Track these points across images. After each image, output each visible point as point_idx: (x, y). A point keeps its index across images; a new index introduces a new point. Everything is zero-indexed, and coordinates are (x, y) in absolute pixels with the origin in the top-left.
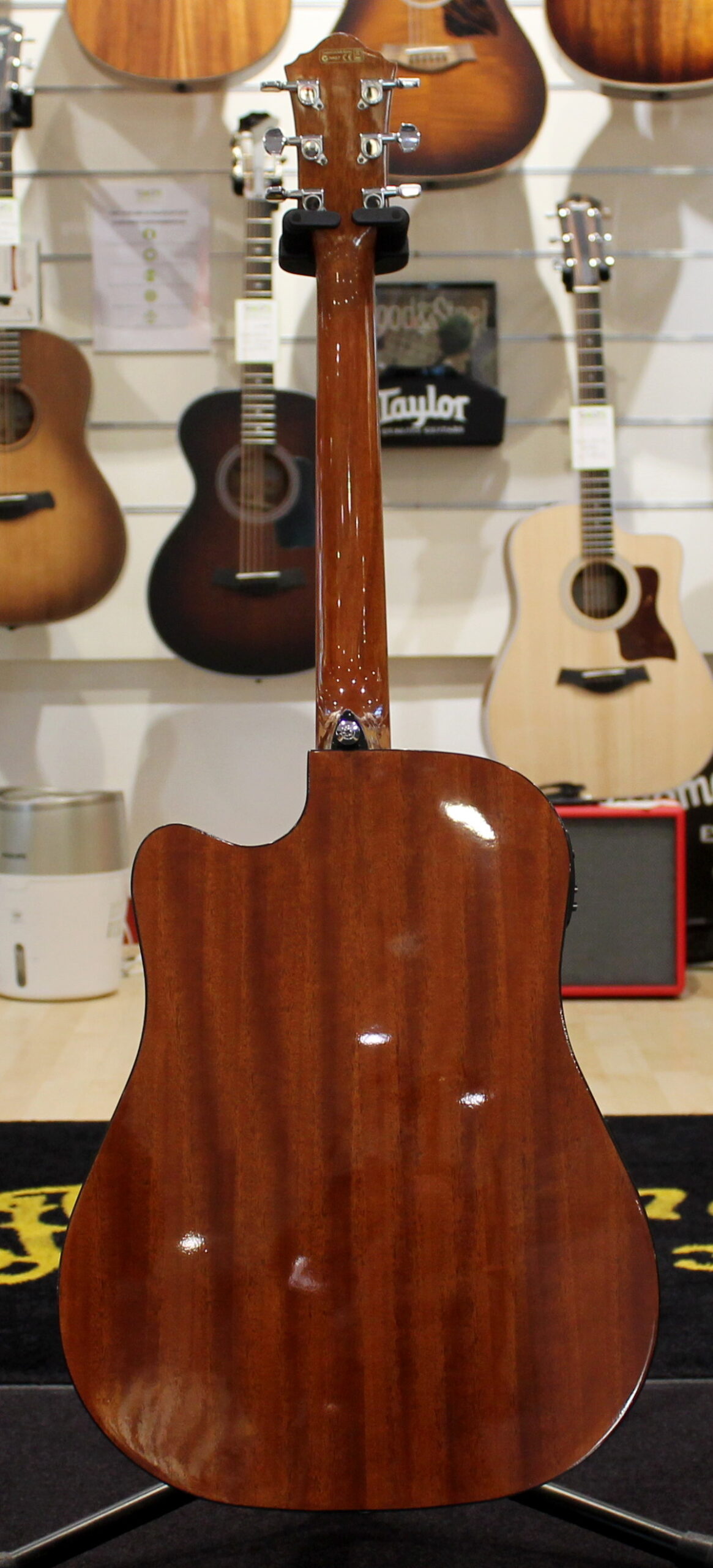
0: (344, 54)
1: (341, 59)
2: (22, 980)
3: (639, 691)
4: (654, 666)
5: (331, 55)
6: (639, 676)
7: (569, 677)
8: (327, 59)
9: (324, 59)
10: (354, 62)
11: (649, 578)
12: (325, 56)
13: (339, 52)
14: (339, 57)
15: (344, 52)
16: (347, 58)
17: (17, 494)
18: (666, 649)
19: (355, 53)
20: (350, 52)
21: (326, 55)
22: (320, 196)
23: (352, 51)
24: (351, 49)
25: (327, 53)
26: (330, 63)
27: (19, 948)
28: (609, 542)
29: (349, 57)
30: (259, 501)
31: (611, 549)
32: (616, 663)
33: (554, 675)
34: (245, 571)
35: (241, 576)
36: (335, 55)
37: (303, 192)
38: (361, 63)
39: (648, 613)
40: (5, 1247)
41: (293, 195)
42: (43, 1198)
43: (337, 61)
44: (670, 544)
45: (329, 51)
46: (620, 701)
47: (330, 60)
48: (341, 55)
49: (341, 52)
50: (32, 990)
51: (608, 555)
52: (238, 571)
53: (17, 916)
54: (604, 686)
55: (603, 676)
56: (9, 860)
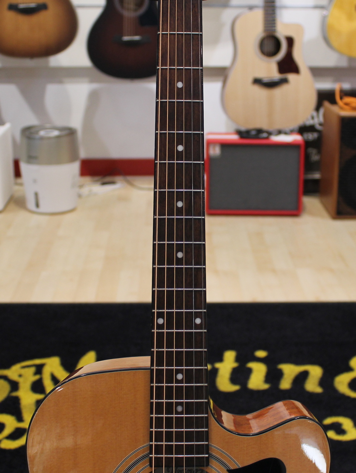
2: (37, 205)
4: (291, 77)
6: (285, 81)
7: (257, 81)
11: (290, 41)
17: (32, 3)
18: (295, 69)
27: (36, 195)
28: (273, 25)
30: (132, 6)
31: (273, 28)
32: (274, 74)
33: (250, 80)
34: (128, 36)
39: (289, 55)
40: (13, 414)
42: (33, 370)
44: (299, 27)
46: (277, 92)
50: (42, 209)
51: (274, 31)
52: (122, 36)
53: (35, 181)
54: (271, 85)
55: (270, 81)
56: (32, 159)
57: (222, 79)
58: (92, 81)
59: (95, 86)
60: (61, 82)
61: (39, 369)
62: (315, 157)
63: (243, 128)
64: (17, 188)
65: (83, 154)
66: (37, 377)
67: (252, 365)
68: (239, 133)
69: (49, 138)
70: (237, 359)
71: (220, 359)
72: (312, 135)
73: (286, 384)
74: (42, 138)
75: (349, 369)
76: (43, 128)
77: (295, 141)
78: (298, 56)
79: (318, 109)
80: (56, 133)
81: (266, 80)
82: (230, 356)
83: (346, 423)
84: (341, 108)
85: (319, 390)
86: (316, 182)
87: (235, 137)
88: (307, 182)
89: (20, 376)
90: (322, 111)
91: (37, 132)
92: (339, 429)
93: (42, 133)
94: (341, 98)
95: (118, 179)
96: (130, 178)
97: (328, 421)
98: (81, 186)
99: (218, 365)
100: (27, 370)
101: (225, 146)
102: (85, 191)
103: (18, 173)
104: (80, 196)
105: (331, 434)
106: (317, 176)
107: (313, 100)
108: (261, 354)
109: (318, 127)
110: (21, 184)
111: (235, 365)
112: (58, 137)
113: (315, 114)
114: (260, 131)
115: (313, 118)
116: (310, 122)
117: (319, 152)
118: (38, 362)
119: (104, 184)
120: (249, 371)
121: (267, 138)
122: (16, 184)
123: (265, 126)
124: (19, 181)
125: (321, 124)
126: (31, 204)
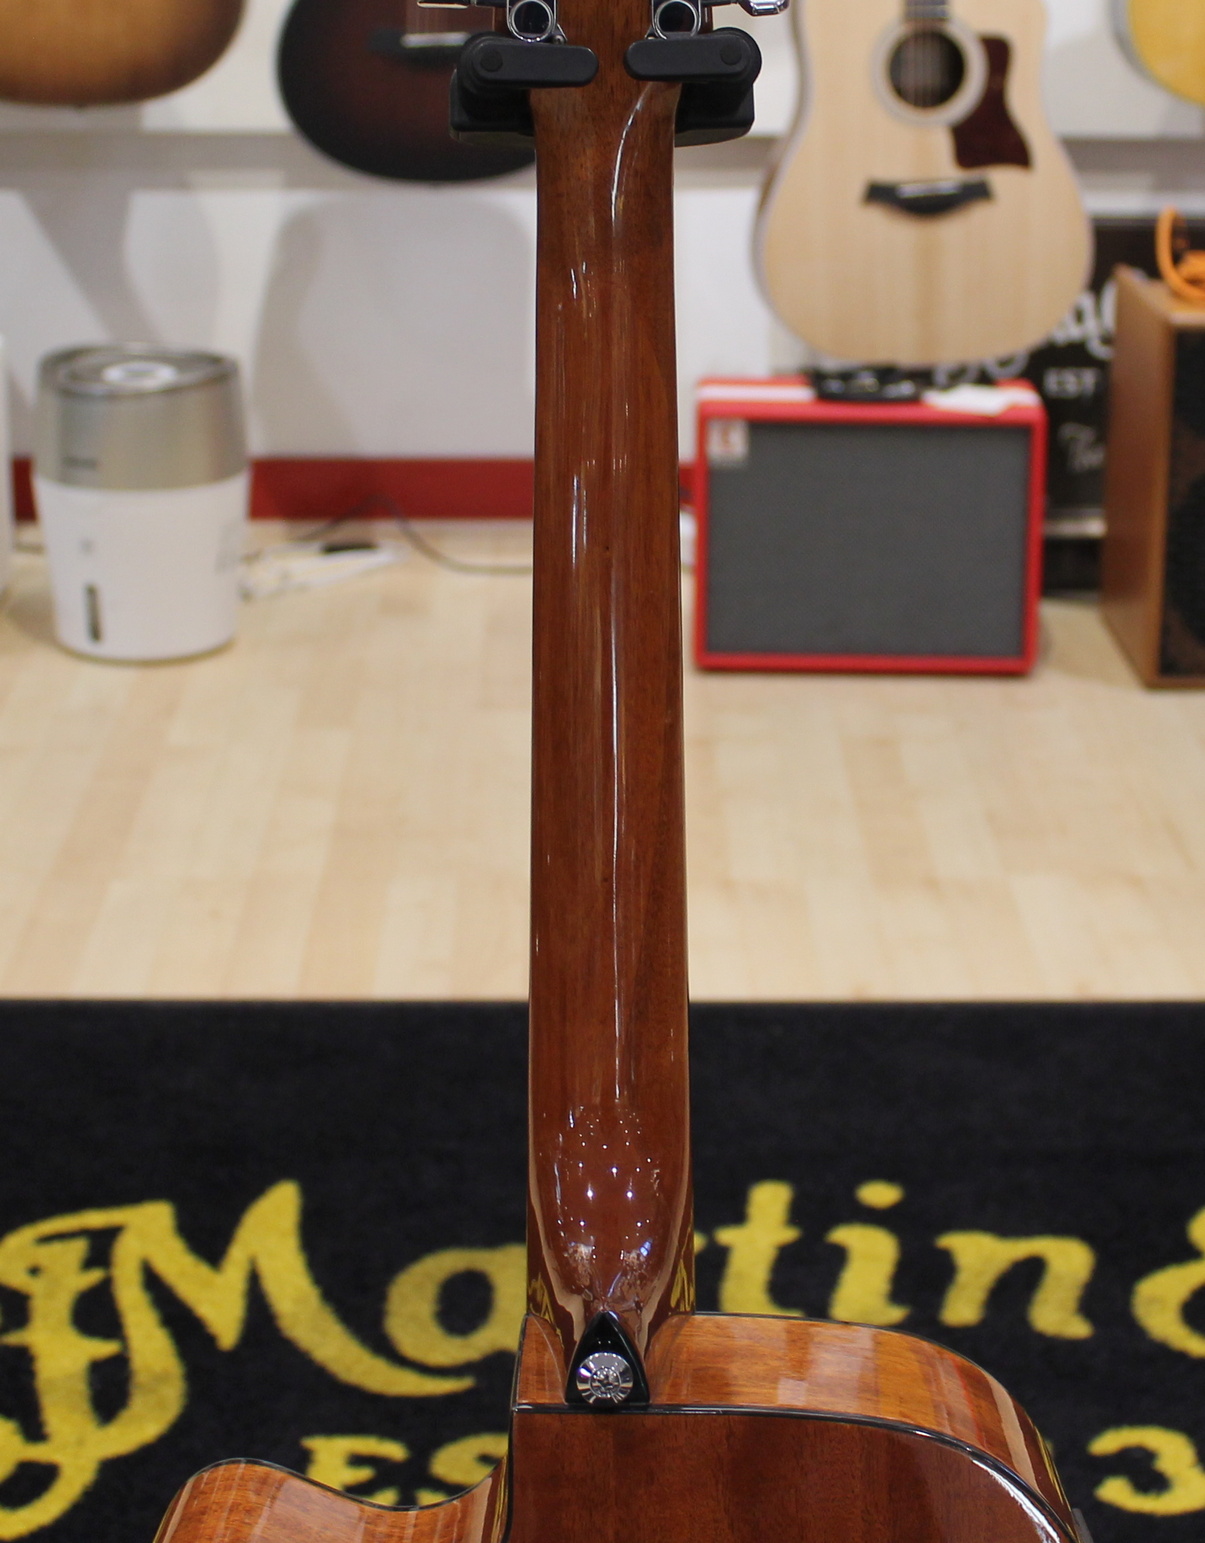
2: (95, 633)
3: (977, 217)
4: (1001, 178)
6: (978, 193)
7: (880, 194)
11: (998, 52)
18: (1016, 153)
27: (92, 593)
31: (940, 8)
32: (944, 172)
33: (856, 189)
34: (422, 31)
39: (994, 101)
40: (9, 1414)
42: (78, 1248)
46: (951, 230)
50: (110, 646)
51: (943, 18)
52: (404, 32)
53: (87, 546)
54: (929, 207)
55: (928, 194)
56: (75, 468)
57: (757, 176)
58: (293, 183)
59: (303, 199)
60: (182, 185)
61: (101, 1247)
62: (1087, 457)
63: (830, 363)
64: (21, 560)
65: (261, 440)
66: (95, 1276)
67: (845, 1235)
68: (815, 378)
69: (140, 396)
70: (797, 1214)
71: (737, 1215)
72: (1078, 376)
73: (963, 1307)
74: (113, 396)
75: (1185, 1253)
76: (121, 357)
77: (1014, 408)
78: (1026, 105)
79: (1097, 284)
80: (165, 375)
81: (909, 190)
82: (770, 1201)
83: (1171, 1449)
84: (1176, 295)
85: (1079, 1329)
86: (1088, 548)
87: (799, 396)
88: (1054, 548)
89: (34, 1271)
90: (1110, 296)
91: (96, 373)
92: (1144, 1472)
93: (114, 375)
94: (1177, 259)
95: (384, 530)
96: (421, 527)
97: (1107, 1443)
98: (252, 558)
99: (726, 1236)
100: (57, 1248)
101: (764, 426)
102: (265, 575)
103: (25, 509)
104: (246, 596)
105: (1116, 1492)
106: (1094, 527)
107: (1080, 254)
108: (880, 1194)
109: (1098, 349)
110: (37, 549)
111: (789, 1235)
112: (171, 391)
113: (1087, 302)
114: (887, 374)
115: (1079, 316)
116: (1070, 332)
117: (1102, 438)
118: (96, 1219)
119: (332, 549)
120: (838, 1257)
121: (914, 400)
122: (20, 547)
123: (906, 356)
124: (29, 534)
125: (1107, 340)
126: (72, 627)
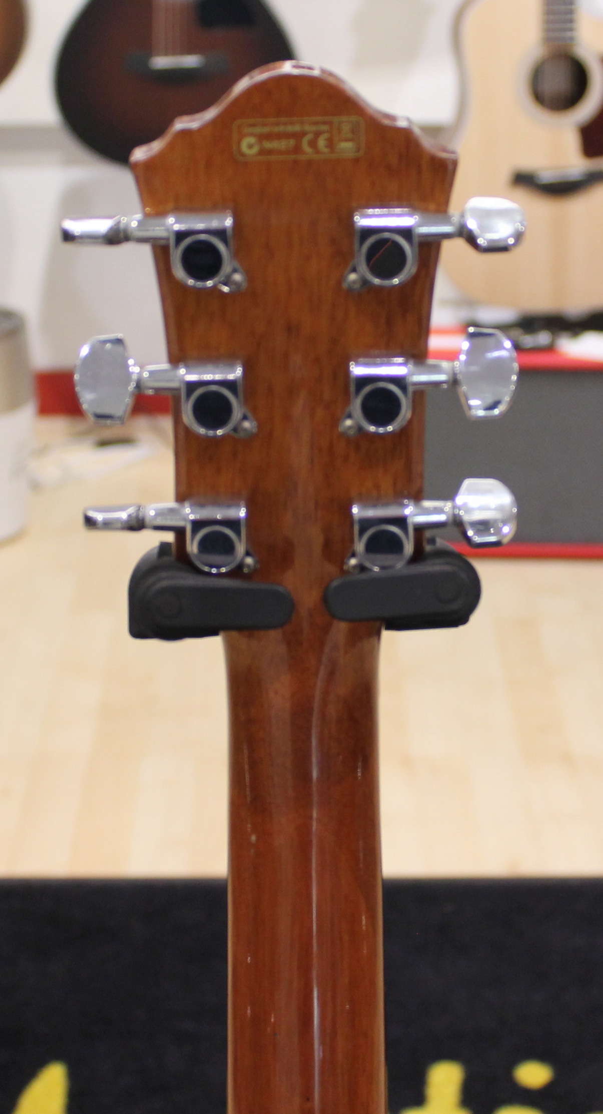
0: (303, 134)
1: (297, 149)
5: (268, 137)
6: (598, 178)
7: (523, 180)
8: (255, 150)
9: (248, 146)
10: (333, 156)
12: (252, 140)
13: (290, 129)
14: (292, 142)
15: (308, 128)
16: (313, 144)
19: (340, 131)
20: (325, 128)
21: (252, 135)
22: (233, 524)
23: (330, 123)
24: (327, 119)
25: (258, 130)
26: (261, 158)
28: (569, 25)
29: (322, 143)
31: (568, 34)
33: (504, 175)
34: (166, 53)
35: (161, 62)
36: (279, 136)
37: (189, 513)
38: (356, 161)
41: (160, 522)
43: (287, 152)
45: (264, 125)
46: (579, 207)
47: (262, 152)
48: (302, 135)
49: (297, 128)
51: (571, 42)
52: (151, 56)
54: (561, 189)
55: (560, 180)
70: (467, 1094)
71: (418, 1095)
81: (545, 178)
102: (49, 468)
119: (102, 444)
121: (549, 348)
